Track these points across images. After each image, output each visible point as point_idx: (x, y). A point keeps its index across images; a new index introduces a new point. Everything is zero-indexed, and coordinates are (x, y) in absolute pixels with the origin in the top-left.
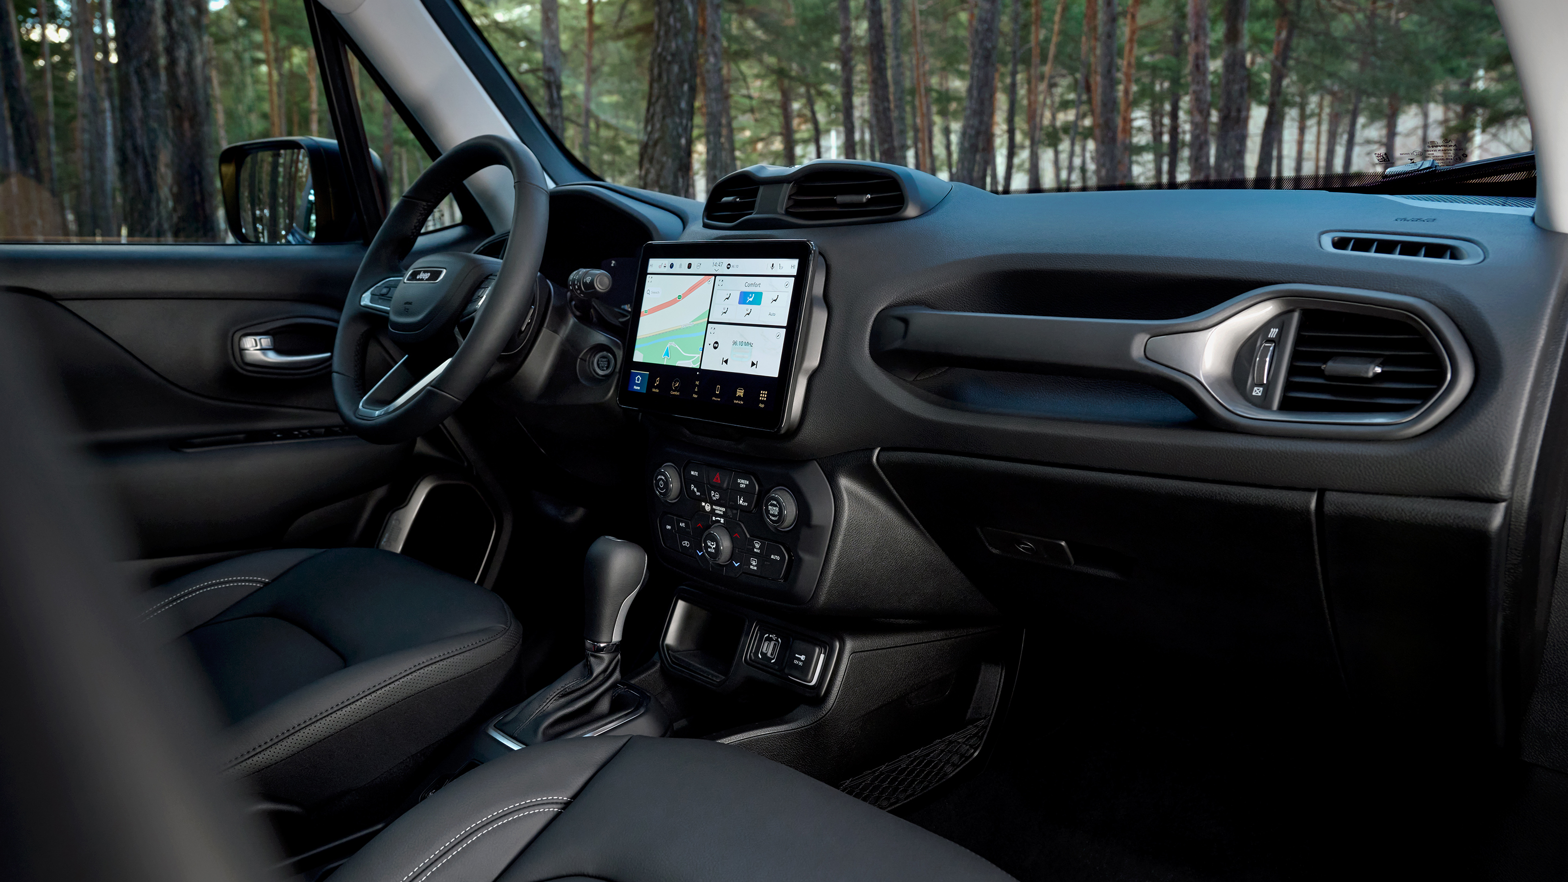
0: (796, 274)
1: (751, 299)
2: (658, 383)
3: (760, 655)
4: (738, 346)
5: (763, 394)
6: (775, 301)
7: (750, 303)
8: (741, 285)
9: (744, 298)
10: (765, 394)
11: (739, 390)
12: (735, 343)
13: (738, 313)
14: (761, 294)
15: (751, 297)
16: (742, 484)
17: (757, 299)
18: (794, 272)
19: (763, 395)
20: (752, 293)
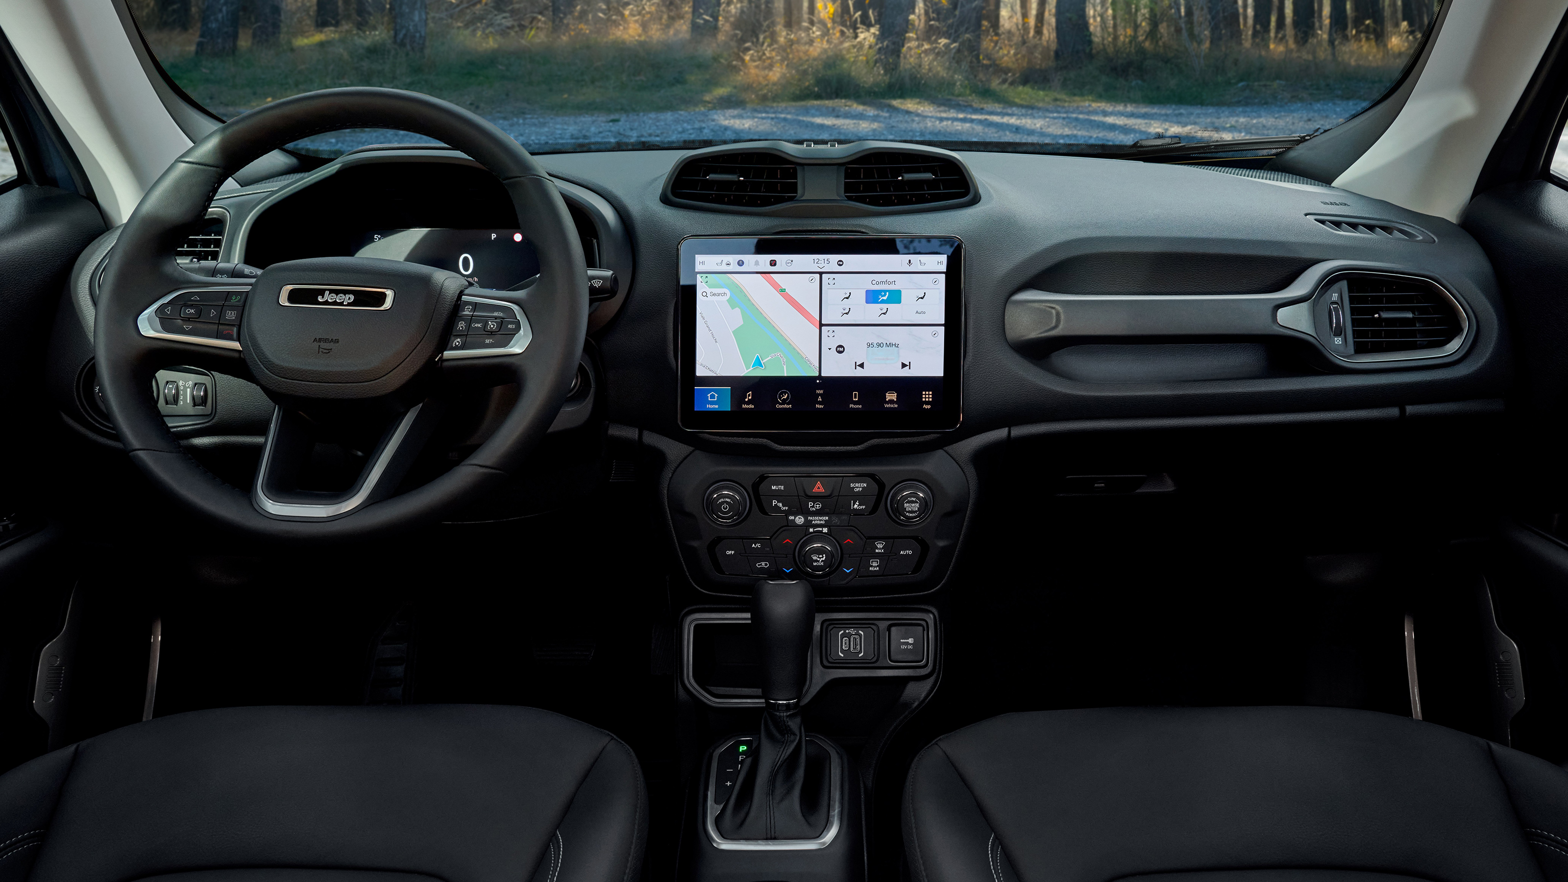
0: (945, 271)
1: (885, 298)
2: (750, 398)
3: (840, 654)
4: (875, 349)
5: (926, 394)
6: (922, 298)
7: (883, 302)
8: (867, 283)
9: (872, 297)
10: (929, 394)
11: (889, 393)
12: (869, 345)
13: (872, 313)
14: (899, 292)
15: (884, 296)
16: (857, 487)
17: (895, 297)
18: (944, 268)
19: (927, 396)
20: (885, 291)
